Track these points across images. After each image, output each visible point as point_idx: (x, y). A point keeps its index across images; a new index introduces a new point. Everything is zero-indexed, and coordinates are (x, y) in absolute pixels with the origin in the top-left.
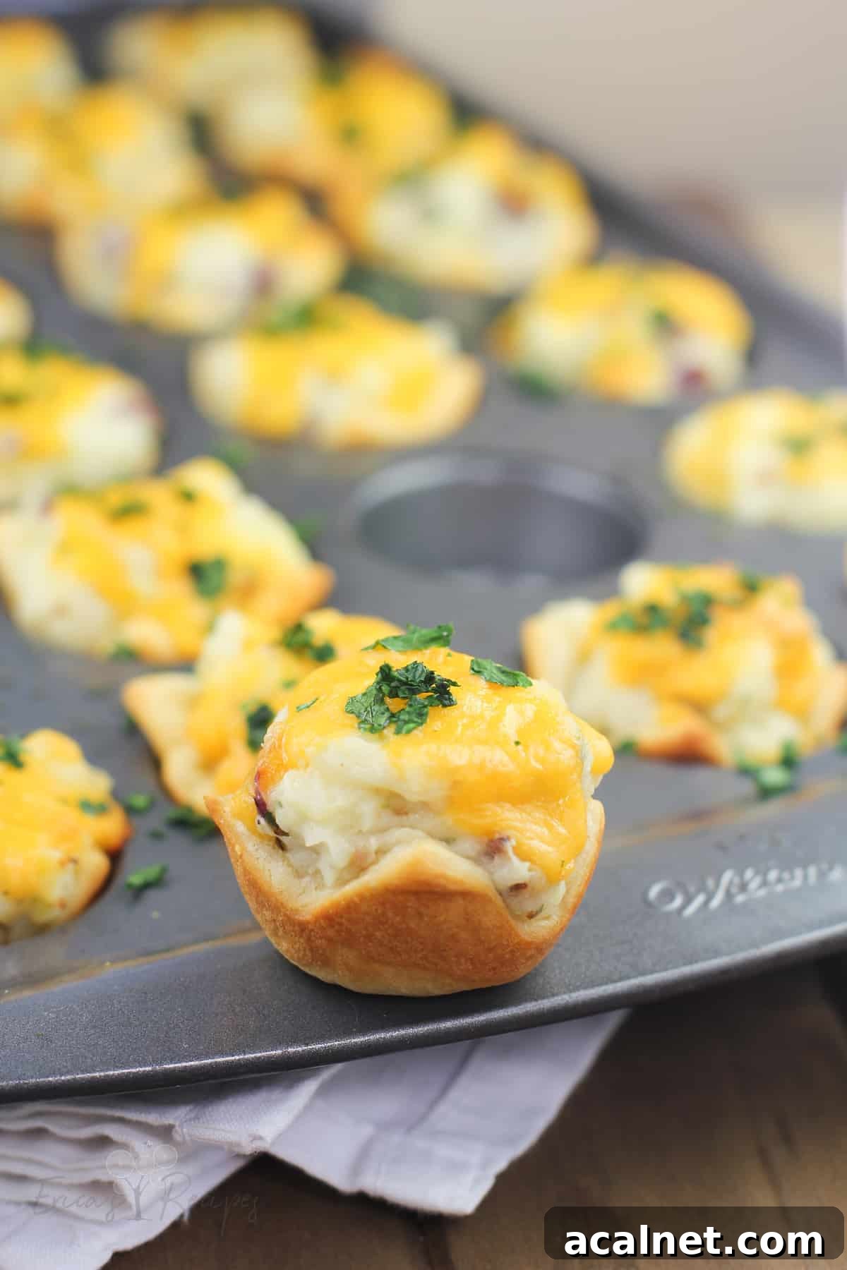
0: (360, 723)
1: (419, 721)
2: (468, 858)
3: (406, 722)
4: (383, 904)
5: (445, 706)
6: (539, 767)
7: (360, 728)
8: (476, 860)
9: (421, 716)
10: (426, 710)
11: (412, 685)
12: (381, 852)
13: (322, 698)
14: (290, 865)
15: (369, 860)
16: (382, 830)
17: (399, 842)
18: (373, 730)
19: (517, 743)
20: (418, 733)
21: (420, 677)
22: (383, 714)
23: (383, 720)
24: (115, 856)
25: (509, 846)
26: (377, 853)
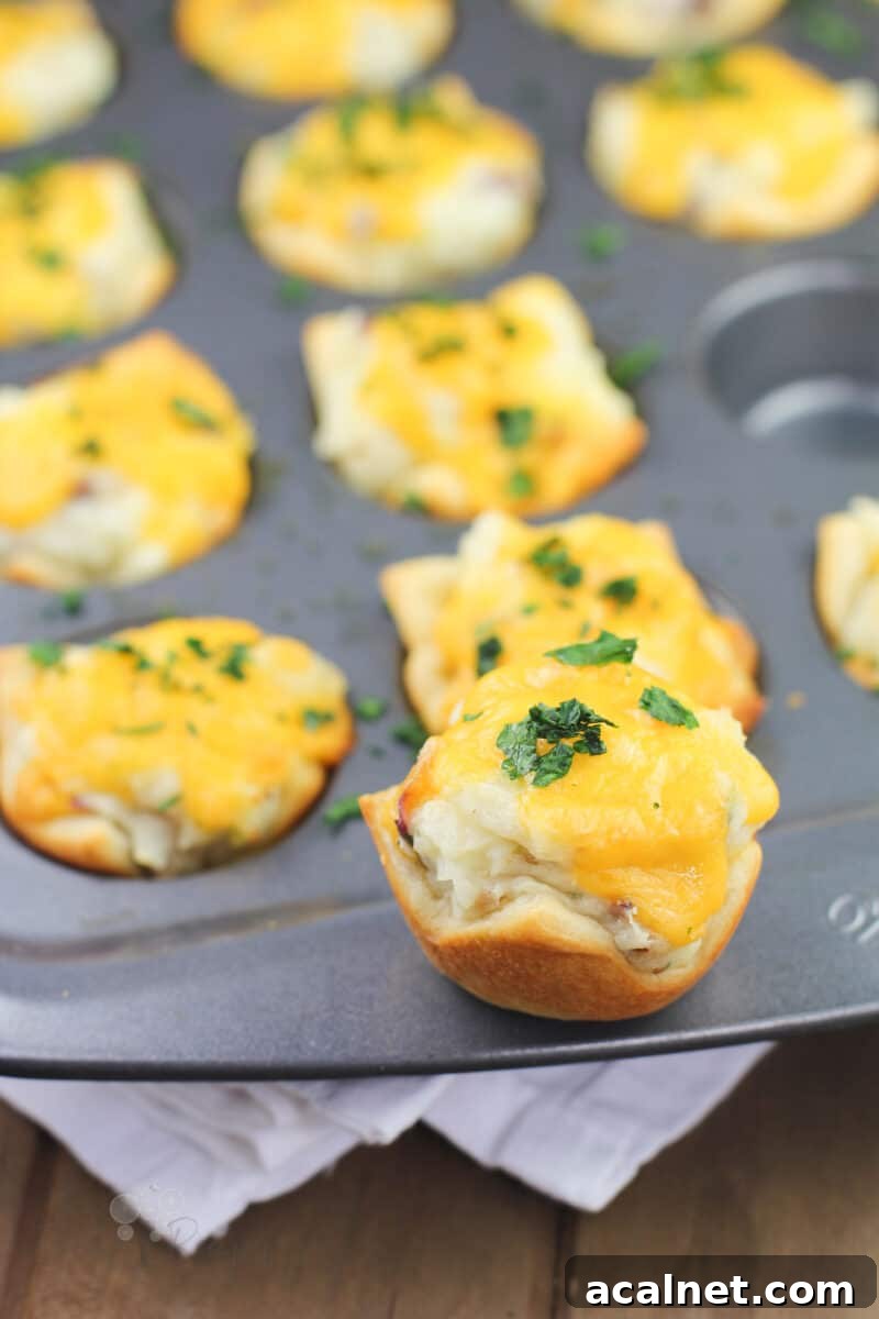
0: (505, 761)
1: (560, 771)
2: (592, 917)
3: (548, 772)
4: (502, 951)
5: (592, 754)
6: (675, 832)
7: (504, 768)
8: (600, 920)
9: (564, 766)
10: (569, 760)
11: (560, 729)
12: (506, 899)
13: (487, 713)
14: (428, 885)
15: (493, 907)
16: (511, 875)
17: (524, 893)
18: (514, 775)
19: (657, 805)
20: (556, 786)
21: (573, 718)
22: (529, 755)
23: (527, 763)
24: (330, 770)
25: (629, 913)
26: (502, 899)
